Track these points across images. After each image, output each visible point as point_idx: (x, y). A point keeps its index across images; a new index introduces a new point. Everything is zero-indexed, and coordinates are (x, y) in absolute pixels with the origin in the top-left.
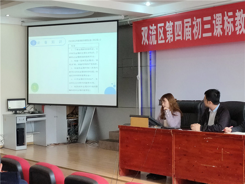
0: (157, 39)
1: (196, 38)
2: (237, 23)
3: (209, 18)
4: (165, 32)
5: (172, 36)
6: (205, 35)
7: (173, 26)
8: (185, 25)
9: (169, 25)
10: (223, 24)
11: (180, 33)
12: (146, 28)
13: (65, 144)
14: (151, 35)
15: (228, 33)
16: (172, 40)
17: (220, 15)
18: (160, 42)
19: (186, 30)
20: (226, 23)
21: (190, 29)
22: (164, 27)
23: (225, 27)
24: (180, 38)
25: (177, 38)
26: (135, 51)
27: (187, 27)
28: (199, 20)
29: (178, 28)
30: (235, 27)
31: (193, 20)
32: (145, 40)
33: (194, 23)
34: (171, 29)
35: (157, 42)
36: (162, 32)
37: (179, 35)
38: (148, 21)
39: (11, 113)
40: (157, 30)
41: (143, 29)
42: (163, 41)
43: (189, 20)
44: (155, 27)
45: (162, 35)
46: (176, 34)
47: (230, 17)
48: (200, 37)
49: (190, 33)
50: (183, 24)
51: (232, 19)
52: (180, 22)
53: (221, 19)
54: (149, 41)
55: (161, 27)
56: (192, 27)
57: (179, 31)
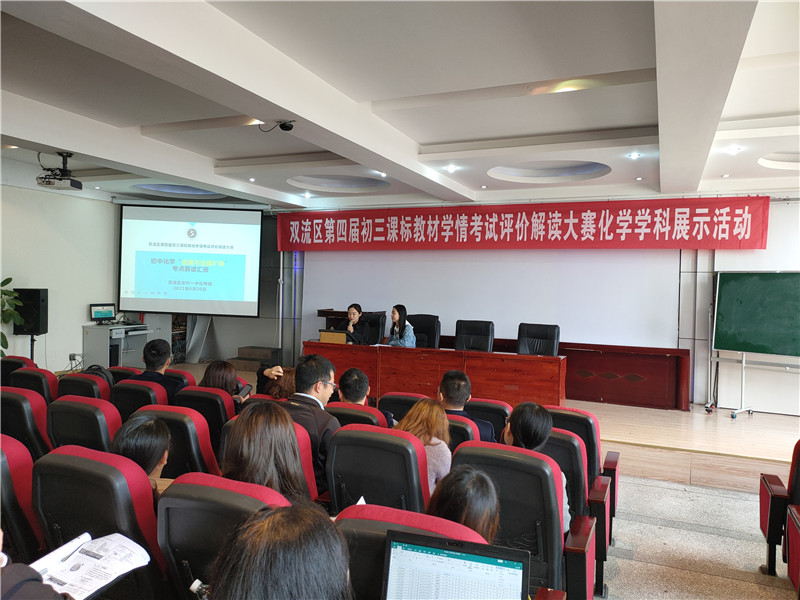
0: (312, 237)
1: (364, 241)
2: (416, 229)
3: (382, 220)
4: (323, 230)
5: (333, 236)
6: (376, 239)
7: (335, 225)
8: (352, 225)
9: (329, 223)
10: (399, 228)
11: (344, 233)
12: (297, 223)
14: (304, 232)
15: (404, 239)
16: (333, 241)
17: (396, 218)
18: (315, 241)
19: (351, 230)
20: (403, 228)
21: (358, 230)
22: (323, 224)
23: (401, 233)
24: (345, 239)
25: (339, 239)
26: (279, 249)
27: (353, 227)
28: (369, 221)
29: (342, 228)
30: (413, 233)
31: (361, 221)
32: (295, 237)
33: (363, 224)
34: (332, 227)
35: (312, 241)
36: (319, 230)
37: (342, 236)
38: (300, 215)
40: (312, 226)
41: (292, 223)
42: (321, 241)
43: (357, 220)
44: (310, 223)
45: (319, 233)
46: (339, 234)
47: (407, 222)
48: (370, 240)
49: (357, 235)
50: (348, 223)
51: (410, 225)
52: (345, 221)
53: (396, 223)
54: (300, 239)
55: (318, 224)
56: (360, 228)
57: (342, 231)
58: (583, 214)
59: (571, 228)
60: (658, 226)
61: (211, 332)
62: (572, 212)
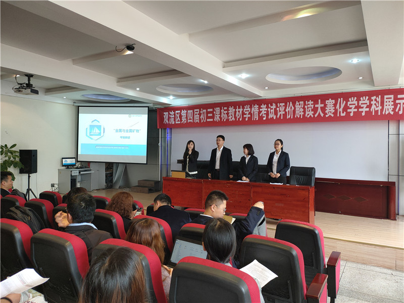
0: (175, 120)
1: (202, 121)
2: (230, 114)
3: (211, 110)
4: (181, 116)
5: (186, 119)
6: (208, 120)
7: (187, 113)
8: (195, 113)
9: (184, 113)
10: (220, 114)
11: (192, 118)
12: (167, 113)
13: (104, 189)
14: (171, 118)
15: (223, 120)
16: (186, 122)
17: (219, 108)
18: (176, 123)
19: (195, 116)
20: (222, 113)
21: (199, 116)
22: (180, 113)
23: (222, 116)
24: (192, 121)
25: (189, 121)
26: (158, 128)
28: (205, 111)
29: (190, 115)
30: (228, 116)
31: (200, 110)
32: (166, 121)
33: (201, 112)
34: (185, 115)
36: (178, 116)
37: (190, 119)
38: (168, 108)
39: (64, 168)
40: (175, 114)
41: (164, 113)
42: (179, 122)
43: (198, 110)
44: (174, 113)
45: (178, 118)
46: (188, 118)
47: (225, 110)
48: (205, 121)
49: (198, 118)
50: (193, 112)
51: (227, 112)
52: (192, 111)
53: (219, 111)
54: (169, 121)
55: (178, 113)
56: (200, 114)
57: (190, 116)
58: (327, 101)
59: (319, 110)
60: (373, 107)
61: (126, 172)
62: (319, 100)
